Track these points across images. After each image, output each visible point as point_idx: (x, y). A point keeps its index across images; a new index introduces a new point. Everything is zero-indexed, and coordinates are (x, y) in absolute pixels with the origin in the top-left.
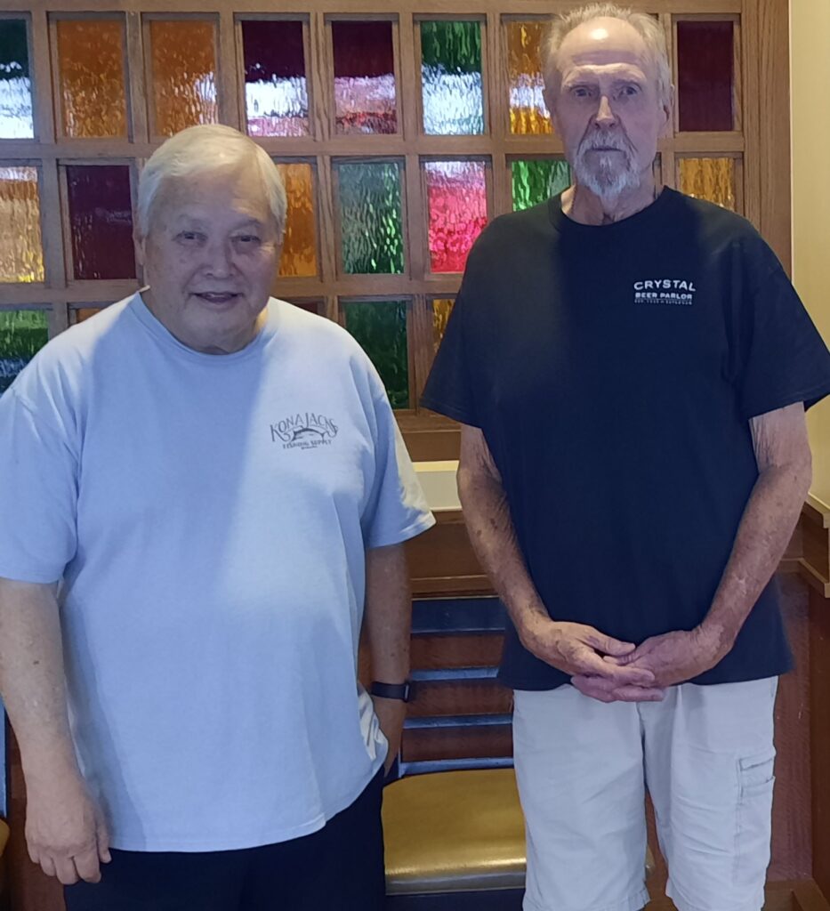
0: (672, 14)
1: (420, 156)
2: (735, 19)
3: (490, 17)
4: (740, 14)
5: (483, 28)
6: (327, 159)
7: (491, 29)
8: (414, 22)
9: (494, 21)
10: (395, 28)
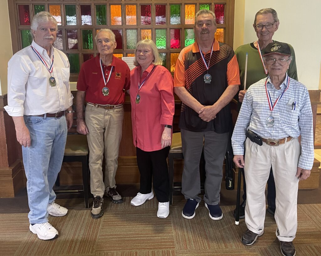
0: (214, 3)
1: (170, 28)
2: (225, 4)
3: (182, 4)
4: (226, 3)
5: (181, 6)
6: (154, 29)
7: (182, 6)
8: (170, 5)
9: (183, 4)
10: (166, 6)
